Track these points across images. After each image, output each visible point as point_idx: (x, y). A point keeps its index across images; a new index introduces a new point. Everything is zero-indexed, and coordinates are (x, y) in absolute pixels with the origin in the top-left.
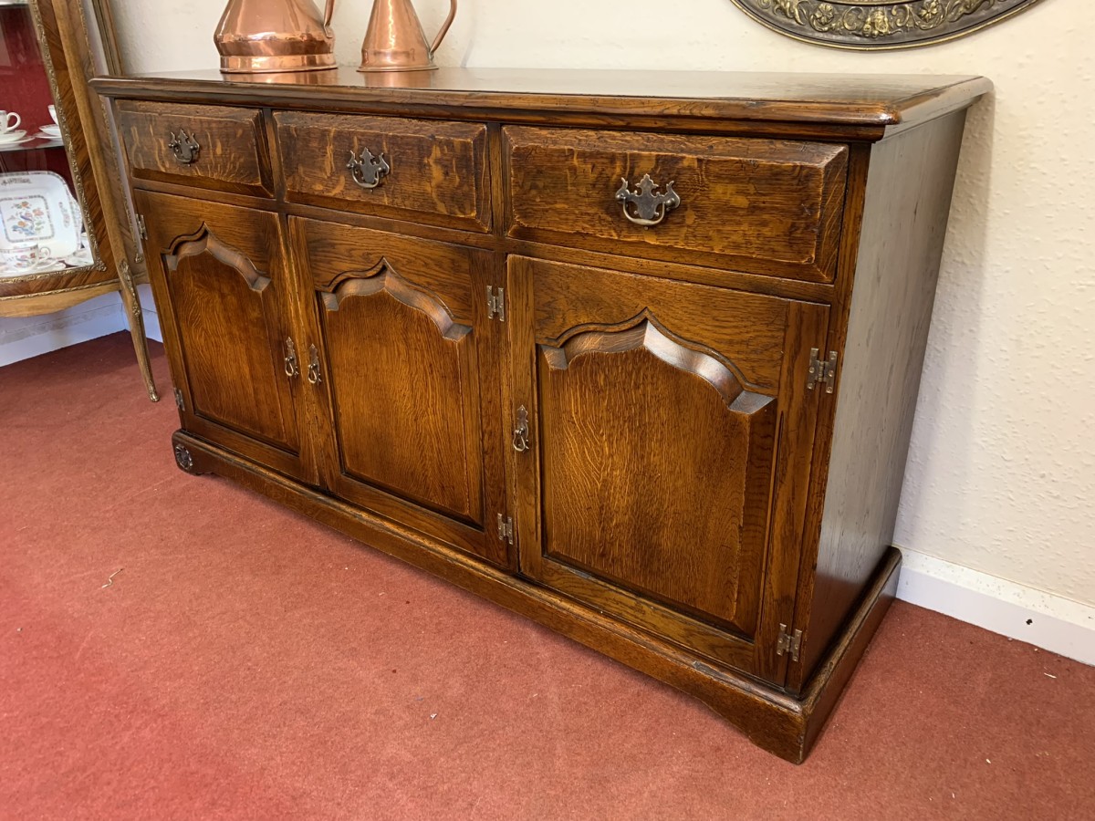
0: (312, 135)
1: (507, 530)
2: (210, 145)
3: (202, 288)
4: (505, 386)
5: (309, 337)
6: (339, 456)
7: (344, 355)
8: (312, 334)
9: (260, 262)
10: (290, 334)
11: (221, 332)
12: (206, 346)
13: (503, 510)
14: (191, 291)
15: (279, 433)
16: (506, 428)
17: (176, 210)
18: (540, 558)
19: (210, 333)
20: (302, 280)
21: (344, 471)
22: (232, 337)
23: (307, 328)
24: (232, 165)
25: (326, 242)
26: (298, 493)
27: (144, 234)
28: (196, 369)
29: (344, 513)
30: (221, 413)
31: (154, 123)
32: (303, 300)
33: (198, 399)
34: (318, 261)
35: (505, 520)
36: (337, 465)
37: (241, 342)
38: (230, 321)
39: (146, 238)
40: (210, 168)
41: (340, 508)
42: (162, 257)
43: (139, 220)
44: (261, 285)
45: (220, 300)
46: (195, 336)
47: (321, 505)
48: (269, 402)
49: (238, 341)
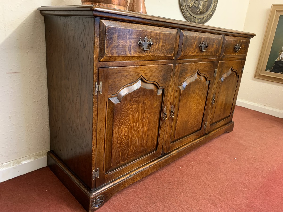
0: (193, 38)
1: (206, 125)
2: (158, 42)
3: (134, 105)
4: (212, 91)
5: (172, 103)
6: (171, 138)
7: (183, 103)
8: (174, 101)
9: (162, 84)
10: (166, 106)
11: (138, 120)
12: (128, 132)
13: (206, 121)
14: (127, 108)
15: (153, 146)
16: (210, 101)
17: (127, 74)
18: (209, 127)
19: (132, 123)
20: (175, 84)
21: (171, 142)
22: (143, 118)
23: (172, 100)
24: (165, 49)
25: (185, 69)
26: (159, 162)
27: (100, 91)
28: (117, 147)
29: (174, 154)
30: (127, 159)
31: (130, 33)
32: (173, 91)
33: (113, 162)
34: (182, 76)
35: (206, 123)
36: (170, 142)
37: (147, 119)
38: (144, 113)
39: (101, 93)
40: (155, 52)
41: (172, 154)
42: (109, 100)
43: (98, 85)
44: (160, 92)
45: (142, 106)
46: (122, 130)
47: (167, 159)
48: (153, 136)
49: (146, 119)
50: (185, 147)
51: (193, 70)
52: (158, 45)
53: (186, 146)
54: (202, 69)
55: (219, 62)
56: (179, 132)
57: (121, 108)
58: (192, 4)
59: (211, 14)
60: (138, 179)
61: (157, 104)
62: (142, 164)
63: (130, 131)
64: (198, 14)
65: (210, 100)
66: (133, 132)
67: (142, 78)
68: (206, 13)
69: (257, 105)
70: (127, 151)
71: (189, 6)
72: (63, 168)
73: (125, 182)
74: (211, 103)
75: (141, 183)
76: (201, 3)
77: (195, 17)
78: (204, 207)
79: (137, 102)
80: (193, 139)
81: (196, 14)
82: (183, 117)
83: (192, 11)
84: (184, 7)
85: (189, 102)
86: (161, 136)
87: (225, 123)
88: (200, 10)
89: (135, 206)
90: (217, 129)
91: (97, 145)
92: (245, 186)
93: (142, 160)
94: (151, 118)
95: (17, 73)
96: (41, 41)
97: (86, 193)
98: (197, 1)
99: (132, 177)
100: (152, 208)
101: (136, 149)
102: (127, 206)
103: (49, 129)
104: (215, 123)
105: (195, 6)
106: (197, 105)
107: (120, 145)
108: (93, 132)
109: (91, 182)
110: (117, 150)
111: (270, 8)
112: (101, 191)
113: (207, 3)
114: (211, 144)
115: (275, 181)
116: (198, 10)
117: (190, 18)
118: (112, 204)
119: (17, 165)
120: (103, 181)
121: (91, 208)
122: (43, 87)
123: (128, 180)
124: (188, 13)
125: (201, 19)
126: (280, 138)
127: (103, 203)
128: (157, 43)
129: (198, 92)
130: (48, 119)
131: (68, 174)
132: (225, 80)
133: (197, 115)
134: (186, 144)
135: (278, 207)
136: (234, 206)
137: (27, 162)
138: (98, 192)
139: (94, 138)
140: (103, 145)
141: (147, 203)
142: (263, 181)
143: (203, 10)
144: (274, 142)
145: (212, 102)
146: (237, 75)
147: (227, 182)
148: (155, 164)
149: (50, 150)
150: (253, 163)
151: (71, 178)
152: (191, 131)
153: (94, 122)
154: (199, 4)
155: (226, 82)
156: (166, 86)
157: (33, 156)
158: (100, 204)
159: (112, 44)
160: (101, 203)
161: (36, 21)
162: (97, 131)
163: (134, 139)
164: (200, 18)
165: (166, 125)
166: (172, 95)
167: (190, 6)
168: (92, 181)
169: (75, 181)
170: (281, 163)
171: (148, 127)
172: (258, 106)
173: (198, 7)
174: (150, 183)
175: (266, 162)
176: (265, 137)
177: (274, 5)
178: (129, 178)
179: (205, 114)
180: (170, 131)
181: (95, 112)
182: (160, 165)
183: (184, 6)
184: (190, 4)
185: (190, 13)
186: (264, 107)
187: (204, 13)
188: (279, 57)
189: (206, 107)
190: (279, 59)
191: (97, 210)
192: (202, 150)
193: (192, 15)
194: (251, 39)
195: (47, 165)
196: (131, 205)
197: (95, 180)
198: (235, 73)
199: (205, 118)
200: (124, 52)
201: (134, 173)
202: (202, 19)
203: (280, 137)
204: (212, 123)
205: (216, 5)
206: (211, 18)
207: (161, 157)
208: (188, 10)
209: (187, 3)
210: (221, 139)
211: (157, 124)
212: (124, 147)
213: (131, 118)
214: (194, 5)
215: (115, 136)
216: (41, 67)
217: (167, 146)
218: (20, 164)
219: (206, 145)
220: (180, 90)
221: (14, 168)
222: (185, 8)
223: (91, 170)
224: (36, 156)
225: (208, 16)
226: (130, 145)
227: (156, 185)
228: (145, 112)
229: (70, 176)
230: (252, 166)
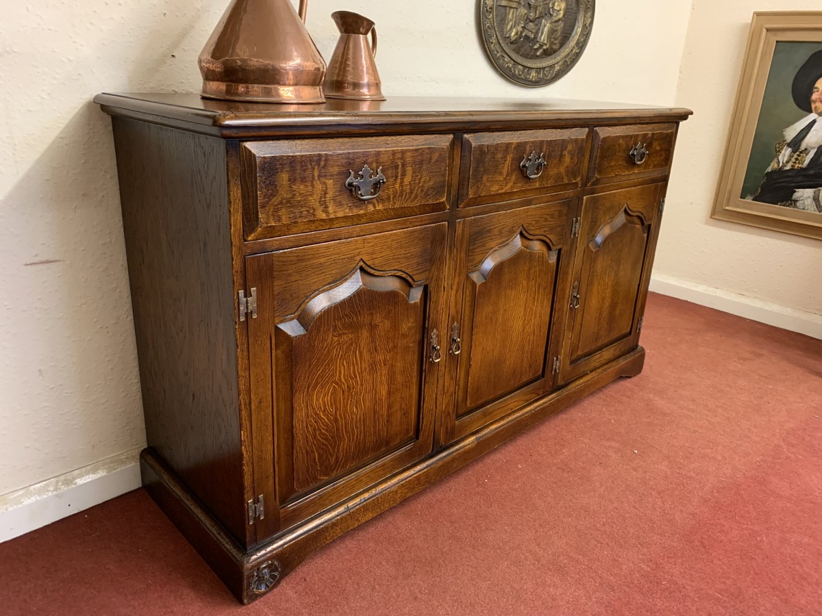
0: (499, 149)
1: (557, 365)
2: (399, 175)
3: (346, 334)
4: (570, 275)
5: (453, 318)
6: (456, 407)
7: (484, 314)
8: (457, 313)
9: (421, 273)
10: (436, 326)
11: (360, 370)
12: (333, 401)
13: (557, 354)
14: (327, 345)
15: (408, 430)
16: (566, 301)
17: (322, 260)
18: (568, 368)
19: (343, 380)
20: (458, 271)
21: (459, 416)
22: (373, 367)
23: (453, 311)
24: (420, 189)
25: (485, 230)
26: (425, 470)
27: (251, 312)
28: (307, 441)
29: (466, 448)
30: (335, 468)
31: (322, 163)
32: (455, 288)
33: (298, 480)
34: (476, 249)
35: (557, 359)
36: (454, 416)
37: (385, 365)
38: (376, 351)
39: (255, 316)
40: (393, 198)
41: (461, 448)
42: (277, 329)
43: (246, 296)
44: (416, 295)
45: (368, 335)
46: (317, 400)
47: (446, 460)
48: (404, 406)
49: (381, 366)
50: (500, 427)
51: (508, 229)
52: (402, 182)
53: (502, 423)
54: (534, 223)
55: (584, 197)
56: (478, 390)
57: (310, 345)
58: (517, 34)
59: (577, 53)
60: (370, 516)
61: (410, 325)
62: (380, 477)
63: (338, 399)
64: (537, 56)
65: (563, 298)
66: (348, 400)
67: (364, 266)
68: (562, 50)
69: (719, 293)
70: (333, 449)
71: (508, 38)
72: (180, 494)
73: (332, 525)
74: (567, 307)
75: (380, 525)
76: (545, 26)
77: (529, 65)
78: (534, 584)
79: (354, 327)
80: (521, 403)
81: (530, 58)
82: (488, 349)
83: (517, 51)
84: (492, 43)
85: (501, 311)
86: (428, 405)
87: (617, 353)
88: (541, 46)
89: (358, 584)
90: (591, 372)
91: (254, 441)
92: (651, 525)
93: (377, 467)
94: (395, 362)
95: (51, 262)
96: (108, 176)
97: (233, 556)
98: (531, 24)
99: (351, 511)
100: (402, 588)
101: (359, 443)
102: (340, 586)
103: (139, 395)
104: (585, 356)
105: (527, 37)
106: (525, 314)
107: (315, 437)
108: (240, 410)
109: (244, 529)
110: (306, 450)
111: (750, 21)
112: (271, 551)
113: (561, 24)
114: (575, 414)
115: (733, 510)
116: (535, 47)
117: (515, 71)
118: (303, 580)
119: (66, 489)
120: (274, 525)
121: (247, 594)
122: (118, 290)
123: (341, 519)
124: (507, 59)
125: (547, 69)
126: (770, 389)
127: (277, 579)
128: (397, 177)
129: (525, 283)
130: (137, 369)
131: (191, 510)
132: (605, 241)
133: (529, 343)
134: (502, 418)
135: (729, 578)
136: (612, 578)
137: (89, 480)
138: (263, 552)
139: (246, 423)
140: (270, 438)
141: (391, 577)
142: (701, 512)
143: (550, 46)
144: (751, 402)
145: (571, 304)
146: (643, 224)
147: (603, 515)
148: (415, 476)
149: (146, 447)
150: (682, 461)
151: (199, 519)
152: (512, 382)
153: (242, 387)
154: (539, 29)
155: (611, 246)
156: (432, 277)
157: (104, 465)
158: (271, 583)
159: (274, 196)
160: (272, 580)
161: (91, 129)
162: (250, 408)
163: (352, 419)
164: (545, 68)
165: (441, 373)
166: (453, 299)
167: (513, 39)
168: (247, 526)
169: (208, 525)
170: (759, 462)
171: (388, 385)
172: (723, 297)
173: (535, 38)
174: (401, 523)
175: (719, 458)
176: (729, 389)
177: (758, 14)
178: (343, 515)
179: (552, 336)
180: (452, 389)
181: (242, 362)
182: (427, 478)
183: (494, 40)
184: (513, 34)
185: (514, 58)
186: (738, 300)
187: (555, 52)
188: (776, 160)
189: (555, 319)
190: (776, 165)
191: (265, 596)
192: (550, 429)
193: (519, 61)
194: (682, 124)
195: (140, 485)
196: (350, 581)
197: (254, 524)
198: (636, 220)
199: (552, 345)
200: (308, 211)
201: (357, 500)
202: (550, 70)
203: (771, 387)
204: (574, 357)
205: (589, 25)
206: (576, 63)
207: (431, 457)
208: (507, 51)
209: (502, 32)
210: (607, 396)
211: (415, 373)
212: (326, 439)
213: (340, 367)
214: (524, 34)
215: (300, 414)
216: (111, 242)
217: (447, 428)
218: (73, 486)
219: (563, 416)
220: (474, 284)
221: (56, 496)
222: (497, 47)
223: (242, 501)
224: (112, 462)
225: (567, 59)
226: (343, 434)
227: (416, 529)
228: (378, 348)
229: (195, 514)
230: (678, 471)
